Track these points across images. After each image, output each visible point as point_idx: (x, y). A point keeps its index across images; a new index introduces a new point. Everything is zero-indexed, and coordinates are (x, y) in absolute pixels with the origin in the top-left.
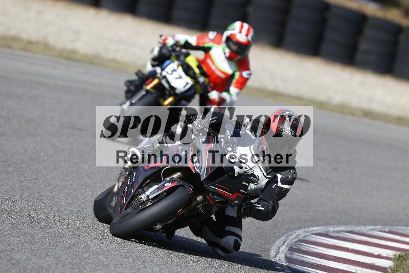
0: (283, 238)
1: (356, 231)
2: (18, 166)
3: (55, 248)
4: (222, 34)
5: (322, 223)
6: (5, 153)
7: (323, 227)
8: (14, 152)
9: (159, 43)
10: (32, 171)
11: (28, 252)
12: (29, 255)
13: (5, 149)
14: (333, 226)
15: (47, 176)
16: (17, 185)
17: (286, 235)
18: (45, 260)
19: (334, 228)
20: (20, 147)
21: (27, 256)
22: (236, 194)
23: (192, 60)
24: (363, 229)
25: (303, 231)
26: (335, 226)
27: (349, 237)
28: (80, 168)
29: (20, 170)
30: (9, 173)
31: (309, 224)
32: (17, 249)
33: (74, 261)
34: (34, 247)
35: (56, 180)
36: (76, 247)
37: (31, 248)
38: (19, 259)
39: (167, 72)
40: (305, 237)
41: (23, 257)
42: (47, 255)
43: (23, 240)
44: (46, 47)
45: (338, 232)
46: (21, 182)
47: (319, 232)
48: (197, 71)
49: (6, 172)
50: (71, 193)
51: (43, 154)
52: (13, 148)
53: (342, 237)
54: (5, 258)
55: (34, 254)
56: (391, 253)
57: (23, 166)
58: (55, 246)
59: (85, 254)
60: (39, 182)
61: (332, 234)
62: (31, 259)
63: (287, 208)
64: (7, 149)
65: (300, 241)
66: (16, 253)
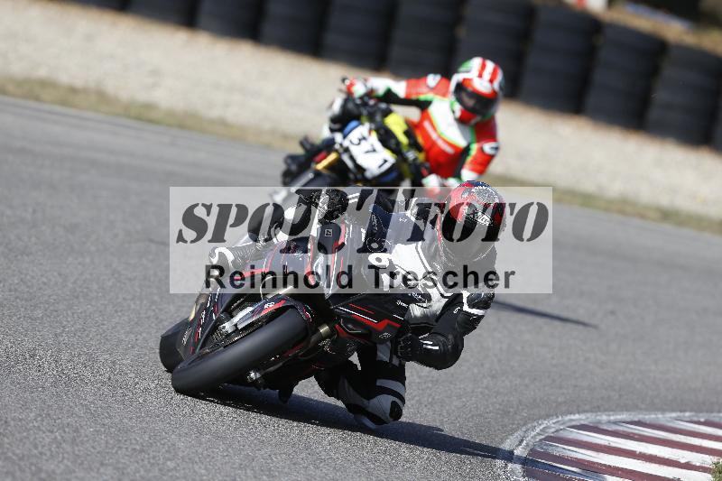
0: (519, 434)
1: (648, 422)
2: (51, 308)
3: (116, 453)
4: (449, 79)
5: (587, 407)
6: (29, 284)
7: (589, 415)
8: (45, 284)
9: (340, 91)
10: (75, 316)
11: (68, 459)
12: (69, 464)
13: (28, 277)
14: (607, 413)
15: (103, 324)
16: (50, 341)
17: (524, 429)
18: (98, 472)
19: (609, 415)
20: (55, 274)
21: (67, 466)
23: (396, 122)
24: (661, 418)
25: (554, 421)
26: (611, 413)
27: (636, 432)
28: (161, 310)
29: (55, 313)
30: (36, 319)
31: (564, 408)
32: (48, 453)
33: (151, 475)
34: (79, 451)
35: (118, 331)
36: (154, 449)
37: (74, 453)
38: (54, 472)
39: (351, 142)
40: (557, 431)
41: (59, 467)
42: (102, 464)
43: (59, 438)
44: (101, 98)
45: (615, 423)
46: (56, 335)
47: (583, 422)
48: (403, 140)
49: (30, 318)
50: (146, 354)
51: (95, 287)
52: (42, 276)
53: (624, 432)
54: (27, 470)
55: (79, 461)
56: (708, 460)
57: (61, 307)
58: (116, 449)
59: (169, 463)
60: (87, 336)
61: (605, 427)
62: (74, 472)
63: (527, 381)
64: (33, 277)
65: (550, 438)
66: (47, 460)
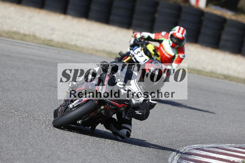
4: (169, 33)
5: (199, 142)
7: (200, 145)
22: (122, 105)
23: (151, 47)
24: (224, 146)
31: (191, 143)
39: (135, 53)
47: (197, 147)
48: (152, 53)
